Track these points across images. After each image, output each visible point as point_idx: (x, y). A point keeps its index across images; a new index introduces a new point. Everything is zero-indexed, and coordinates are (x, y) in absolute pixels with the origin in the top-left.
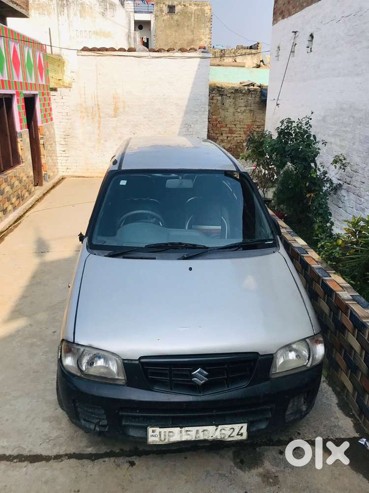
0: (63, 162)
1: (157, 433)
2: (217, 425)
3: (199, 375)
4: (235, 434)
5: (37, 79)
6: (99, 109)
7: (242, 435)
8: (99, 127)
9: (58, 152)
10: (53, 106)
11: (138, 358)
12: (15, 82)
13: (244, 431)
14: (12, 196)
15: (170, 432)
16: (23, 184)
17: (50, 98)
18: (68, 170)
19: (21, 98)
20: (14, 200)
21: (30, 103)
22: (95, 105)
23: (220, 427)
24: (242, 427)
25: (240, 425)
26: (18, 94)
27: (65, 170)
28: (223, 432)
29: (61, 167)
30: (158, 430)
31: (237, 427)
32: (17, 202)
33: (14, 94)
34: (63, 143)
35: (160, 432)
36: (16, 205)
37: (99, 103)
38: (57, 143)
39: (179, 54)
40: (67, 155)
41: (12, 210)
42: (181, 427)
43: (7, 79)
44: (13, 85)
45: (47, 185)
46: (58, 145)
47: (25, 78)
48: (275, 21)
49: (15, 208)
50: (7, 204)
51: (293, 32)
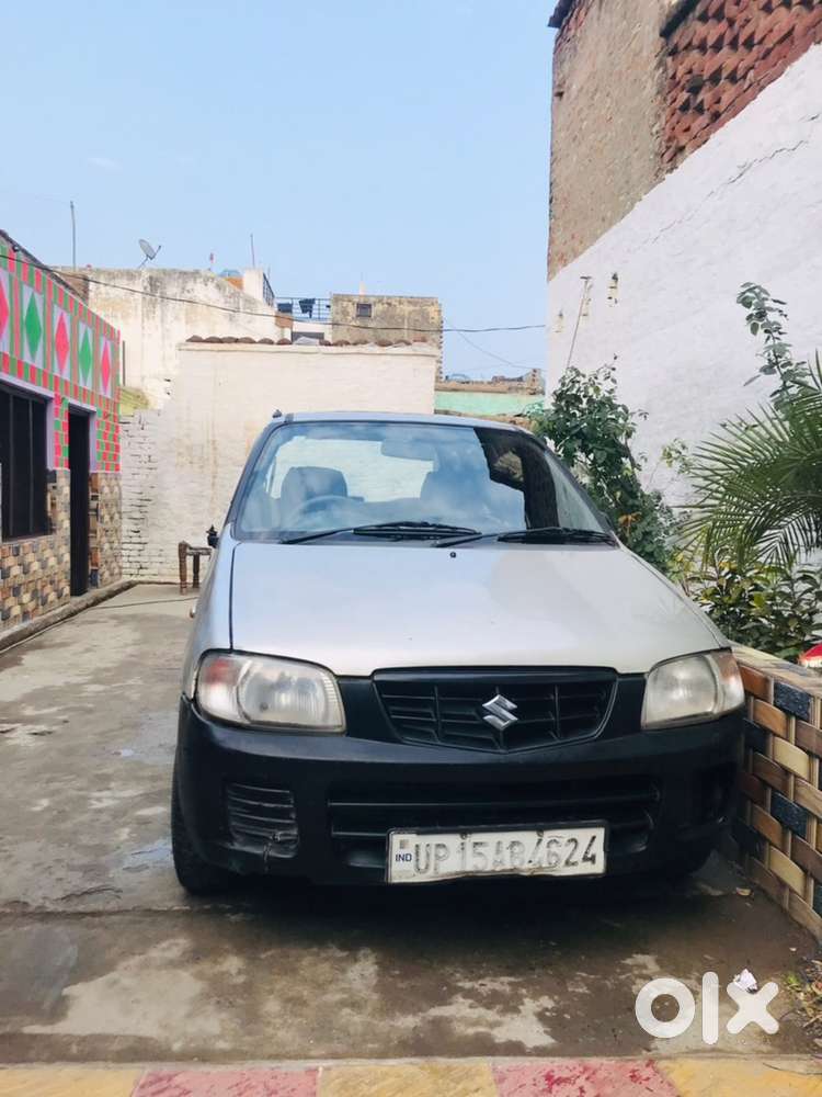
0: (132, 553)
1: (410, 850)
2: (540, 830)
4: (578, 856)
5: (95, 385)
6: (215, 449)
7: (593, 859)
8: (213, 484)
9: (124, 533)
10: (123, 443)
11: (369, 674)
12: (56, 377)
13: (598, 850)
14: (23, 589)
15: (438, 846)
16: (48, 572)
17: (117, 427)
18: (142, 572)
19: (64, 409)
20: (26, 598)
21: (79, 423)
22: (208, 442)
23: (548, 835)
24: (594, 838)
25: (590, 832)
26: (60, 400)
27: (133, 571)
28: (554, 848)
29: (128, 565)
30: (412, 839)
31: (583, 835)
32: (31, 606)
33: (52, 399)
34: (138, 515)
35: (417, 846)
36: (30, 610)
37: (217, 438)
38: (123, 516)
39: (378, 349)
40: (143, 540)
41: (21, 619)
42: (464, 833)
43: (41, 367)
44: (51, 382)
45: (92, 593)
46: (125, 520)
47: (74, 374)
48: (551, 273)
49: (25, 615)
50: (11, 602)
51: (582, 278)
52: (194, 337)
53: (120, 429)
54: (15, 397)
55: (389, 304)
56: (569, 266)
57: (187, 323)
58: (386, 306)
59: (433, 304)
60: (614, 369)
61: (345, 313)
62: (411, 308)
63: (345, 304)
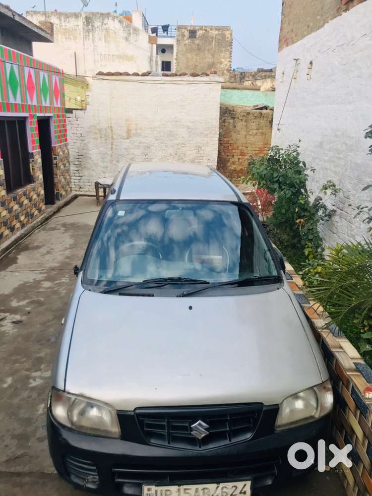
0: (76, 181)
1: (153, 492)
2: (218, 483)
3: (200, 428)
4: (237, 492)
5: (51, 102)
6: (112, 130)
7: (245, 493)
8: (112, 148)
9: (72, 172)
10: (68, 127)
11: (133, 410)
12: (29, 105)
13: (248, 489)
14: (20, 215)
15: (167, 490)
16: (33, 202)
17: (65, 120)
18: (81, 190)
19: (35, 120)
20: (22, 218)
21: (44, 124)
22: (108, 126)
23: (222, 485)
24: (245, 485)
25: (243, 483)
26: (32, 117)
27: (77, 189)
28: (225, 490)
29: (74, 186)
30: (154, 488)
31: (240, 485)
32: (26, 221)
33: (28, 117)
34: (77, 163)
35: (156, 491)
36: (25, 223)
37: (112, 125)
38: (71, 163)
39: (191, 78)
40: (81, 175)
41: (20, 228)
42: (179, 485)
43: (20, 103)
44: (26, 108)
45: (59, 203)
46: (72, 165)
47: (39, 101)
48: (280, 48)
49: (23, 226)
50: (15, 222)
51: (295, 60)
52: (100, 72)
53: (67, 120)
54: (8, 122)
55: (206, 30)
56: (289, 47)
57: (105, 42)
58: (204, 31)
59: (228, 30)
60: (298, 147)
61: (183, 36)
62: (217, 32)
63: (183, 30)
